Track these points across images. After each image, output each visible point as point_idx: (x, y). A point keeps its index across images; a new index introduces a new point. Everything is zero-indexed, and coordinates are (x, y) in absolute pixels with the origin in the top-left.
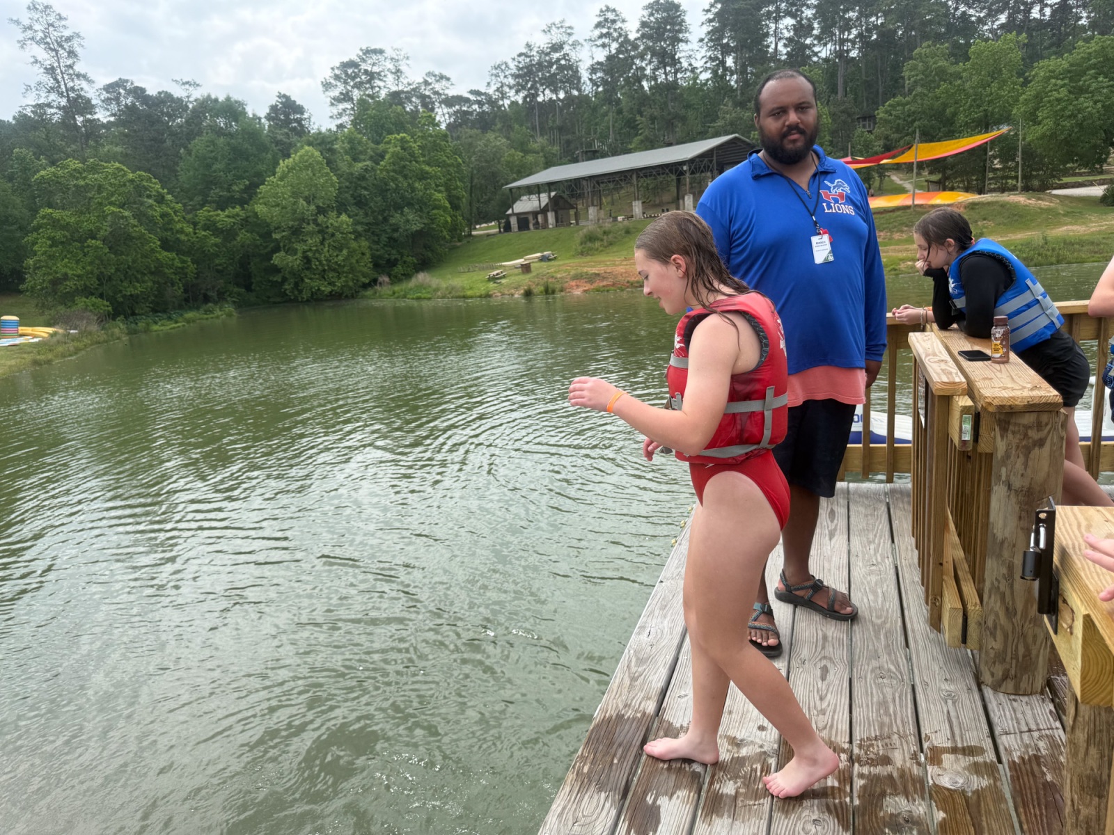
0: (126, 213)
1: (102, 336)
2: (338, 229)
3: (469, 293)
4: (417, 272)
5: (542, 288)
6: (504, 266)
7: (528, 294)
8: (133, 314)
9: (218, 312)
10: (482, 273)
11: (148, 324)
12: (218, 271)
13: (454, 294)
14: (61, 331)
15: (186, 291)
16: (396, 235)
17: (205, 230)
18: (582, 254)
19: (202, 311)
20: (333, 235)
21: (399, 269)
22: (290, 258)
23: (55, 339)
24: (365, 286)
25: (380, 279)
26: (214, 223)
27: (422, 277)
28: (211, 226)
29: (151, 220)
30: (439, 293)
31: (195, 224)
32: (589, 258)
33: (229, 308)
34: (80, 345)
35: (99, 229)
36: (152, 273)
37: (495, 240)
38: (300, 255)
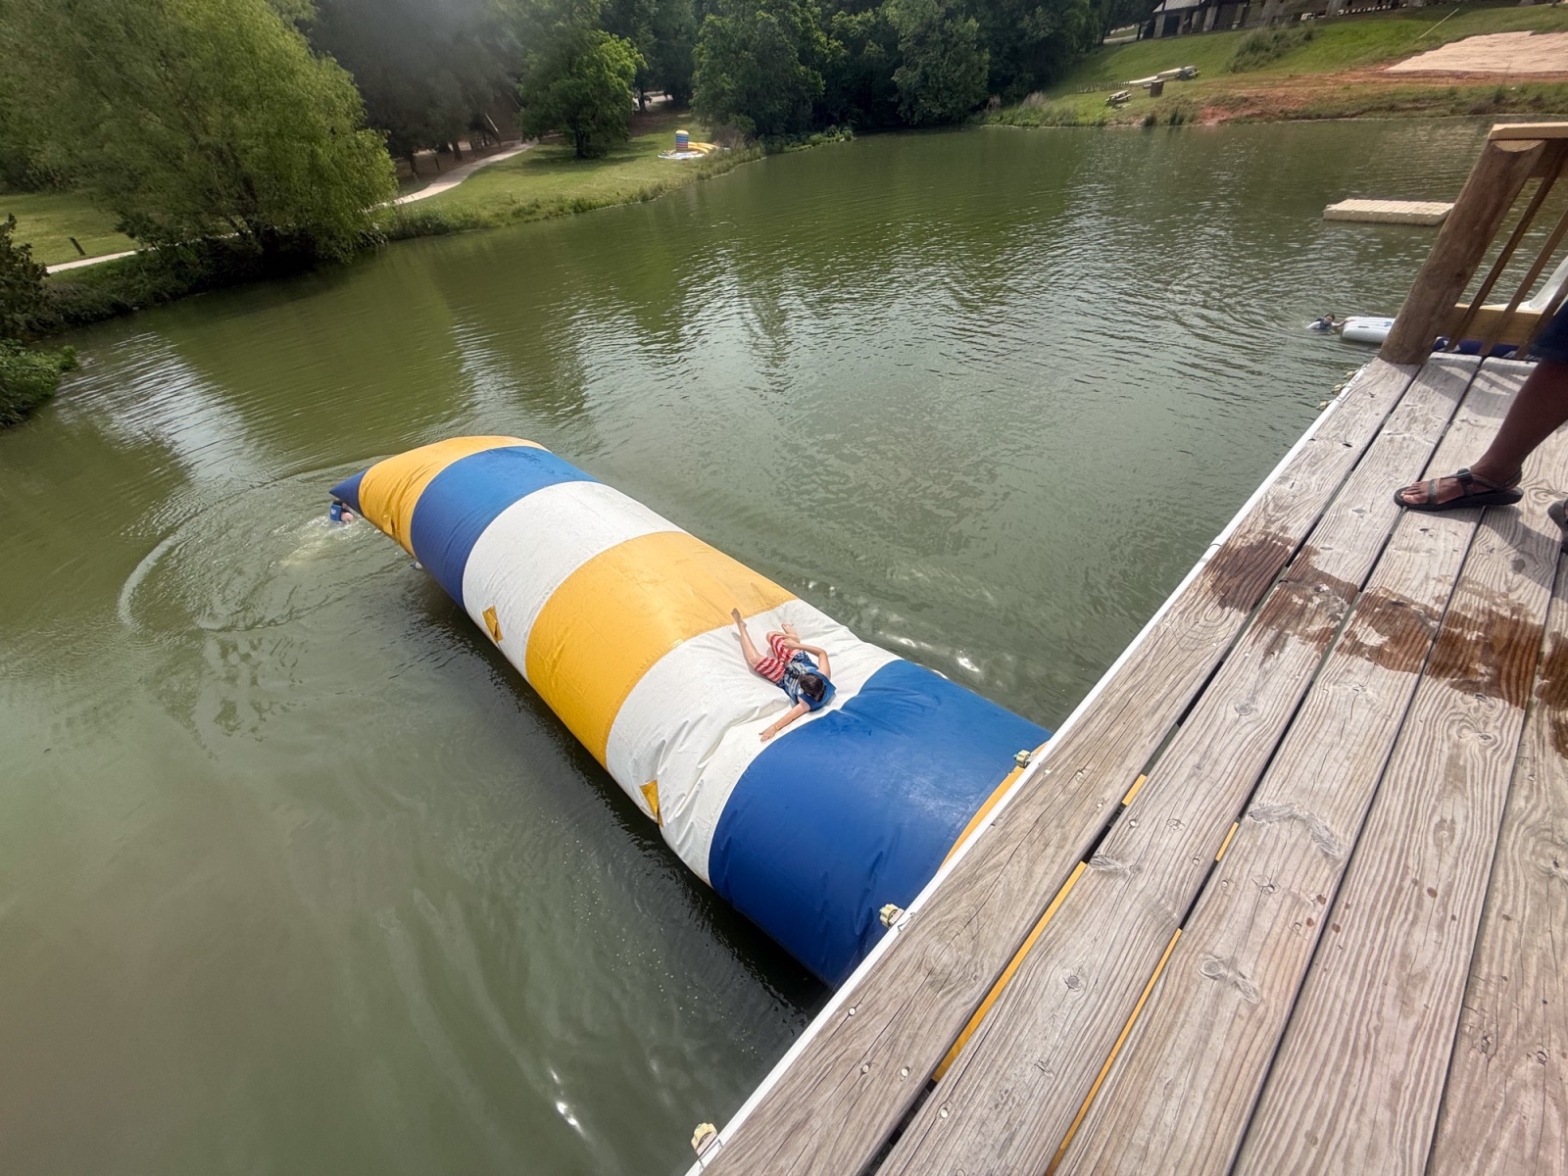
0: (774, 20)
1: (747, 154)
2: (961, 37)
3: (1082, 120)
4: (1032, 92)
5: (1169, 116)
6: (1132, 85)
7: (1150, 123)
8: (772, 134)
9: (838, 135)
10: (1104, 94)
11: (782, 145)
12: (844, 89)
13: (1065, 120)
14: (717, 148)
15: (815, 110)
16: (1019, 45)
17: (837, 40)
18: (1235, 70)
19: (826, 133)
20: (956, 45)
21: (1013, 88)
22: (910, 74)
23: (713, 155)
24: (975, 109)
25: (992, 101)
26: (847, 30)
27: (1036, 98)
28: (843, 34)
29: (793, 27)
30: (1049, 119)
31: (829, 32)
32: (1241, 76)
33: (849, 131)
34: (731, 163)
35: (750, 38)
36: (789, 89)
37: (1130, 49)
38: (919, 70)
